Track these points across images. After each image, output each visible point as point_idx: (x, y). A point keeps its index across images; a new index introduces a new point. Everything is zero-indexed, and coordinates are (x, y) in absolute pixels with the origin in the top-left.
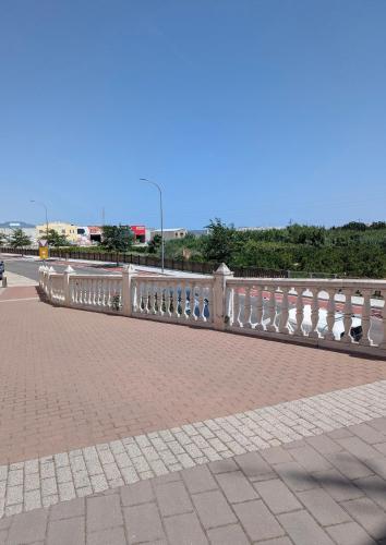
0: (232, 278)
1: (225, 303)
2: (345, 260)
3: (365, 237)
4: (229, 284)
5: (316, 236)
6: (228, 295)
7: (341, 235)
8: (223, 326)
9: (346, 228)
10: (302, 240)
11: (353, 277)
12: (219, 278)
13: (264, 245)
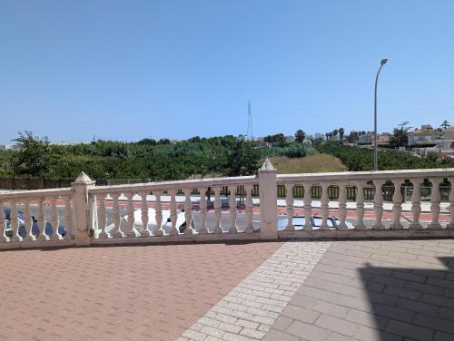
0: (94, 187)
1: (89, 214)
2: (149, 167)
3: (157, 150)
4: (91, 194)
5: (120, 150)
6: (90, 206)
7: (140, 148)
8: (88, 241)
9: (141, 143)
10: (108, 153)
11: (159, 180)
12: (79, 189)
13: (74, 158)
